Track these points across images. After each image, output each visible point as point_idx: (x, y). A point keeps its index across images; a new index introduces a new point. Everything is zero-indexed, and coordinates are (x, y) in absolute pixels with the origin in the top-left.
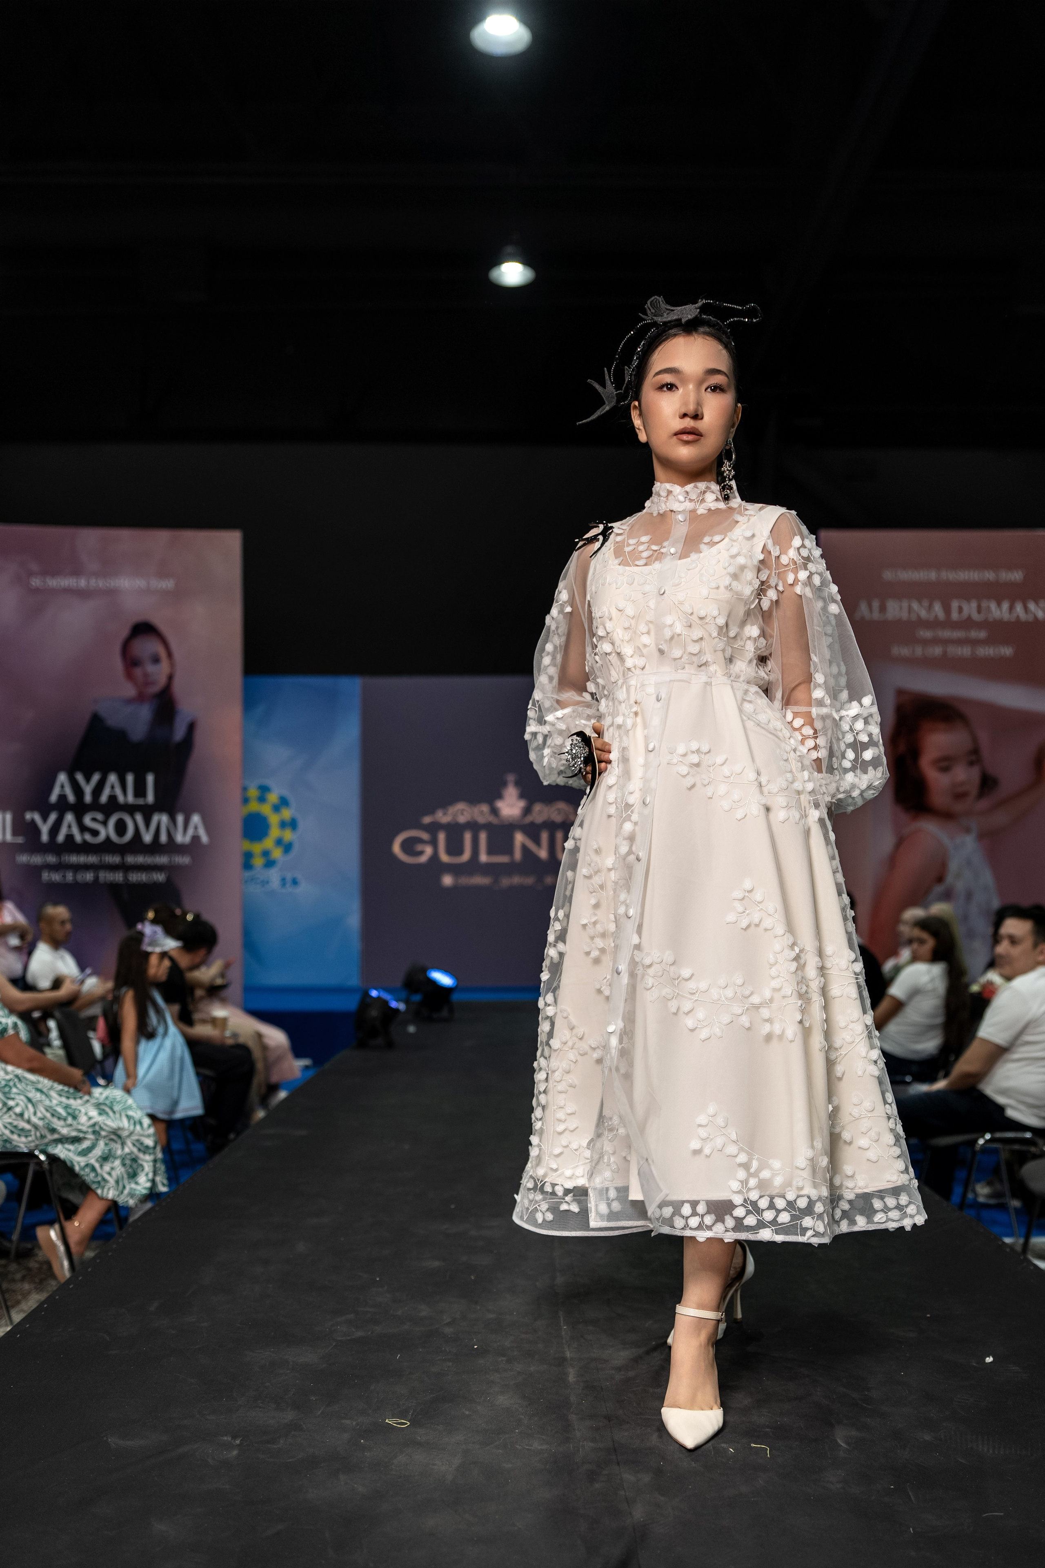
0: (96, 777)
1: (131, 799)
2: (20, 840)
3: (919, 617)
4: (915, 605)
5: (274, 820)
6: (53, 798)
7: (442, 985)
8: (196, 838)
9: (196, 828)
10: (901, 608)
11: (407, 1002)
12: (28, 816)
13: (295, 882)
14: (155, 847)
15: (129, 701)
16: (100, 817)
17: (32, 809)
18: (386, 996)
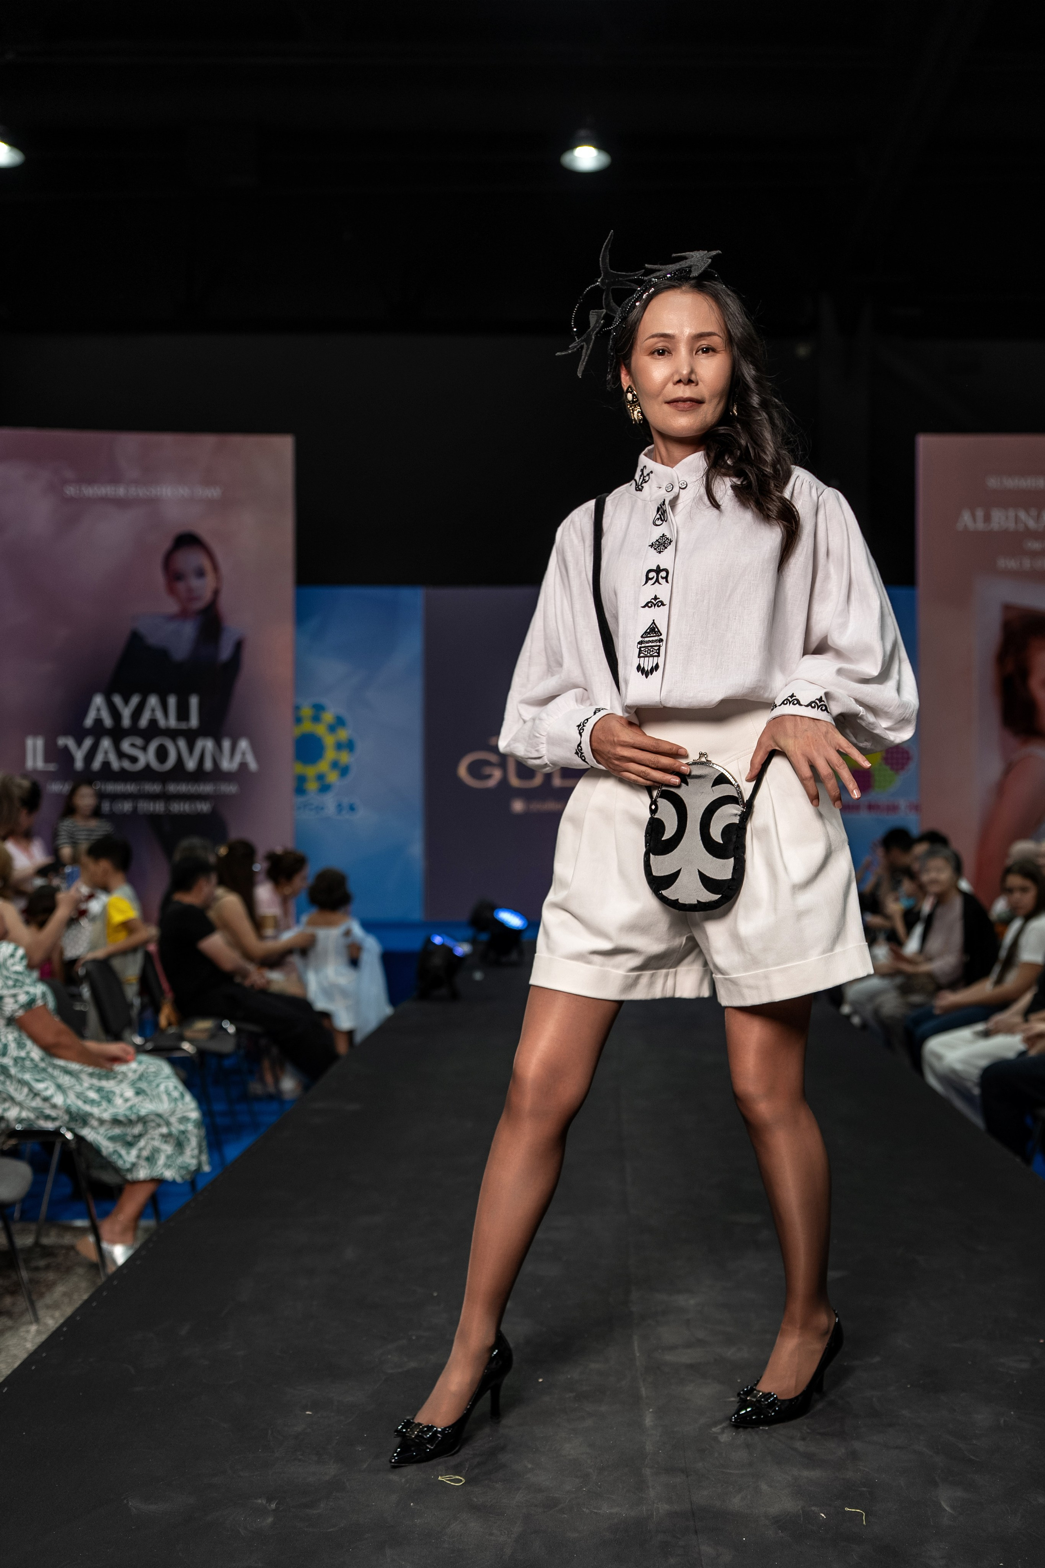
0: (135, 700)
1: (173, 723)
2: (52, 767)
3: (1026, 527)
4: (1022, 515)
5: (329, 741)
6: (89, 722)
7: (511, 927)
8: (243, 765)
9: (244, 754)
10: (1007, 518)
11: (473, 942)
12: (62, 741)
13: (352, 808)
14: (199, 775)
15: (172, 618)
16: (139, 741)
17: (66, 733)
18: (449, 943)
